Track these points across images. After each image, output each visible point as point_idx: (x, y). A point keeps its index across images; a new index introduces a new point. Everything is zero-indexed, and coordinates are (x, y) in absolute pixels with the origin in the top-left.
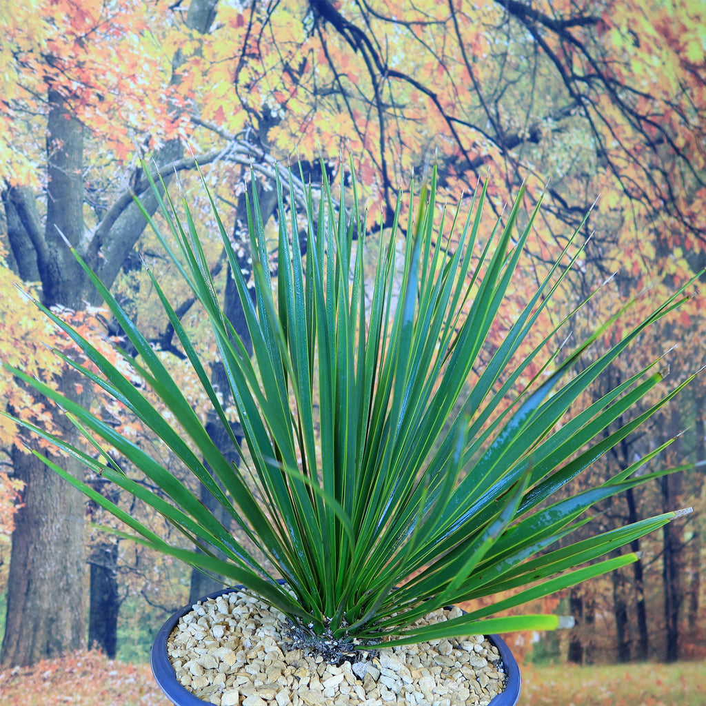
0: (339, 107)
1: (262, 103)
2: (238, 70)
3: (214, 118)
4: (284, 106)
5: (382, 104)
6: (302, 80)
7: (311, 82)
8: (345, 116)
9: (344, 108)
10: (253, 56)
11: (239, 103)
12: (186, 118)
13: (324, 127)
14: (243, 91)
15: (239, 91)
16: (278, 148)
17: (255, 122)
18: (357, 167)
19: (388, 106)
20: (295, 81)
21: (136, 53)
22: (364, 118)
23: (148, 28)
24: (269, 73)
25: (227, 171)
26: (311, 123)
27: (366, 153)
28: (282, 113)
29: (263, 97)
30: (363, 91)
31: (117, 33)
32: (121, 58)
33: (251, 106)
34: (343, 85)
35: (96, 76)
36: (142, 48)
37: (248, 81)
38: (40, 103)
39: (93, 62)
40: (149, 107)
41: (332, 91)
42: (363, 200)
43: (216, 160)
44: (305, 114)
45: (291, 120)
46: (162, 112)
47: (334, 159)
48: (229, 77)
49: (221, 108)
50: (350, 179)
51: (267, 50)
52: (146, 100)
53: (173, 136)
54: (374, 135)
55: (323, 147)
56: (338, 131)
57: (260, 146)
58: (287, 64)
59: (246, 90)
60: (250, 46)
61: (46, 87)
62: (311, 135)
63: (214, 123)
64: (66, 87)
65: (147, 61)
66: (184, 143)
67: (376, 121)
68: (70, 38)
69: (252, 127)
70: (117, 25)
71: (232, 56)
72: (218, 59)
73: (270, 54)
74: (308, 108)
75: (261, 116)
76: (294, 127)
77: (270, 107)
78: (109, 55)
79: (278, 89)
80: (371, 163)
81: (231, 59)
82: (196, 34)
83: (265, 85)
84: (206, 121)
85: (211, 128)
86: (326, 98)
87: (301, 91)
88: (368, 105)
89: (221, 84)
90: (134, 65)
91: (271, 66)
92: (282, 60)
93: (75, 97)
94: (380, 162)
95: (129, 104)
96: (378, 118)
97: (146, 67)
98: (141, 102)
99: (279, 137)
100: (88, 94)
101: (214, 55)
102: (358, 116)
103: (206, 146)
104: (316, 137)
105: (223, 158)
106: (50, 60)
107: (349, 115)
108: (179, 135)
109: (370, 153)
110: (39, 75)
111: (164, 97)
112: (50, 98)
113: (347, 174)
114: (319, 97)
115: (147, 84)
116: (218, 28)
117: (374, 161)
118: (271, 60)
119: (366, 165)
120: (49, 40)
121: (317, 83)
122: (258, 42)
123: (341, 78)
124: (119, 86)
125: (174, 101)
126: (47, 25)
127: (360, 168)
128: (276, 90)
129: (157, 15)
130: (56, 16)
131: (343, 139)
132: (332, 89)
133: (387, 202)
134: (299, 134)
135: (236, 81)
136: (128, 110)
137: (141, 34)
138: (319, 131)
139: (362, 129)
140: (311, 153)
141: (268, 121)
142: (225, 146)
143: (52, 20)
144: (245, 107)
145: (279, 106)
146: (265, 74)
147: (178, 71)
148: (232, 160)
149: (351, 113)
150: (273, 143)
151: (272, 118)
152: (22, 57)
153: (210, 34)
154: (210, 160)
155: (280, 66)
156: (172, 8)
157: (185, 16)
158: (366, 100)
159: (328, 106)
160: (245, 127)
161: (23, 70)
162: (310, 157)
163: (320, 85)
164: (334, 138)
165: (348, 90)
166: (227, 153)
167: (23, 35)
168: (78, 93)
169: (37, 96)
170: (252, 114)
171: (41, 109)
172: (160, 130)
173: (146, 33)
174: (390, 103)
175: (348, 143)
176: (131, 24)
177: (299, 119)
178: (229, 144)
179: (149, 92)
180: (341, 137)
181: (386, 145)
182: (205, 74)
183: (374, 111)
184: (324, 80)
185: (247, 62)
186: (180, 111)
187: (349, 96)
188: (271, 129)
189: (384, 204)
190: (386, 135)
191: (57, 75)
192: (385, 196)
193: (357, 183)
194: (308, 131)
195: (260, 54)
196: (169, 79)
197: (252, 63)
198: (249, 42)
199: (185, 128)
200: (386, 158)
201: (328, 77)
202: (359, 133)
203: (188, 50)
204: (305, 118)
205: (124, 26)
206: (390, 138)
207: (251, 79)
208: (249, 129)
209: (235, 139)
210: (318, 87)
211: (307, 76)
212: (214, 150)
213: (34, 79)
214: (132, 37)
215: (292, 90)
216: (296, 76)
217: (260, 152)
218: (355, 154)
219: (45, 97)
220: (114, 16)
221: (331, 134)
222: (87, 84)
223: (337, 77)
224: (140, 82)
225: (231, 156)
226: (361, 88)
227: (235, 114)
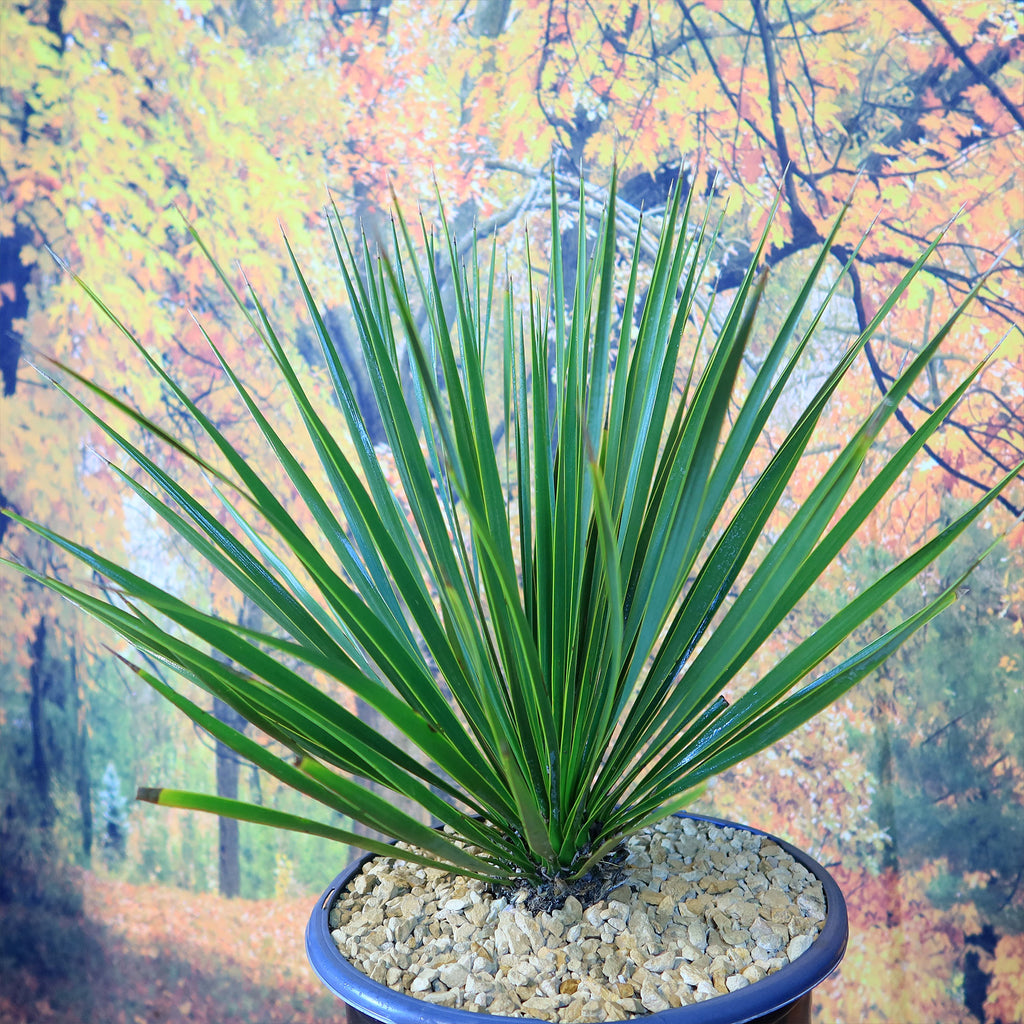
0: (694, 64)
1: (574, 106)
2: (541, 68)
3: (515, 152)
4: (606, 98)
5: (769, 27)
6: (632, 45)
7: (648, 40)
8: (706, 74)
9: (703, 61)
10: (560, 38)
11: (543, 117)
12: (479, 166)
13: (672, 105)
14: (547, 98)
15: (543, 99)
16: (599, 167)
17: (566, 139)
18: (728, 158)
19: (780, 26)
20: (621, 50)
21: (422, 99)
22: (738, 64)
23: (432, 61)
24: (582, 54)
25: (535, 224)
26: (650, 108)
27: (745, 127)
28: (603, 110)
29: (576, 95)
30: (732, 19)
31: (401, 84)
32: (408, 114)
33: (560, 115)
34: (697, 23)
35: (387, 148)
36: (427, 91)
37: (554, 79)
38: (348, 202)
39: (382, 131)
40: (438, 167)
41: (683, 40)
42: (745, 211)
43: (520, 213)
44: (639, 96)
45: (616, 116)
46: (454, 167)
47: (689, 155)
48: (529, 85)
49: (521, 135)
50: (718, 181)
51: (578, 20)
52: (436, 158)
53: (467, 196)
54: (757, 88)
55: (671, 139)
56: (693, 108)
57: (576, 172)
58: (608, 27)
59: (553, 94)
60: (555, 25)
61: (350, 180)
62: (651, 127)
63: (514, 161)
64: (368, 174)
65: (434, 105)
66: (479, 202)
67: (759, 61)
68: (364, 111)
69: (563, 147)
70: (400, 74)
71: (531, 51)
72: (516, 63)
73: (583, 25)
74: (643, 86)
75: (573, 125)
76: (623, 124)
77: (586, 106)
78: (396, 116)
79: (597, 73)
80: (754, 140)
81: (531, 57)
82: (485, 42)
83: (578, 76)
84: (506, 161)
85: (512, 169)
86: (673, 57)
87: (631, 62)
88: (743, 39)
89: (521, 99)
90: (421, 118)
91: (584, 42)
92: (600, 26)
93: (376, 182)
94: (771, 135)
95: (420, 171)
96: (762, 56)
97: (433, 114)
98: (430, 162)
99: (599, 149)
100: (383, 173)
101: (510, 61)
102: (727, 65)
103: (507, 198)
104: (659, 127)
105: (529, 208)
106: (351, 146)
107: (711, 69)
108: (473, 192)
109: (752, 124)
110: (344, 170)
111: (454, 147)
112: (357, 193)
113: (711, 175)
114: (661, 60)
115: (435, 136)
116: (515, 19)
117: (759, 134)
118: (586, 32)
119: (747, 146)
120: (349, 122)
121: (657, 37)
122: (565, 13)
123: (693, 14)
124: (409, 151)
125: (465, 147)
126: (343, 105)
127: (734, 157)
128: (593, 77)
129: (440, 38)
130: (349, 92)
131: (701, 116)
132: (682, 36)
133: (793, 203)
134: (631, 133)
135: (538, 87)
136: (419, 180)
137: (425, 73)
138: (664, 116)
139: (733, 87)
140: (653, 159)
141: (583, 128)
142: (529, 187)
143: (347, 99)
144: (552, 121)
145: (597, 100)
146: (577, 59)
147: (467, 104)
148: (539, 206)
149: (714, 66)
150: (593, 162)
151: (589, 122)
152: (329, 153)
153: (504, 32)
154: (513, 216)
155: (598, 36)
156: (455, 21)
157: (471, 23)
158: (742, 31)
159: (676, 70)
160: (554, 151)
161: (332, 168)
162: (651, 166)
163: (661, 39)
164: (687, 120)
165: (707, 26)
166: (533, 199)
167: (328, 127)
168: (377, 177)
169: (344, 195)
170: (560, 128)
171: (347, 208)
172: (452, 194)
173: (431, 68)
174: (785, 18)
175: (710, 121)
176: (415, 65)
177: (630, 108)
178: (533, 183)
179: (438, 147)
180: (698, 114)
181: (782, 97)
182: (500, 94)
183: (756, 45)
184: (667, 29)
185: (551, 52)
186: (473, 158)
187: (709, 37)
188: (589, 140)
189: (786, 208)
190: (780, 81)
191: (358, 162)
192: (789, 192)
193: (730, 184)
194: (646, 123)
195: (568, 32)
196: (458, 118)
197: (559, 49)
198: (553, 20)
199: (478, 181)
200: (781, 123)
201: (672, 19)
202: (730, 95)
203: (475, 69)
204: (639, 104)
205: (407, 71)
206: (788, 82)
207: (559, 75)
208: (559, 152)
209: (542, 174)
210: (659, 44)
211: (638, 33)
212: (516, 199)
213: (340, 177)
214: (416, 81)
215: (616, 68)
216: (622, 40)
217: (575, 181)
218: (725, 135)
219: (351, 194)
220: (397, 63)
221: (681, 114)
222: (382, 163)
223: (687, 14)
224: (428, 136)
225: (539, 200)
226: (729, 14)
227: (538, 136)
